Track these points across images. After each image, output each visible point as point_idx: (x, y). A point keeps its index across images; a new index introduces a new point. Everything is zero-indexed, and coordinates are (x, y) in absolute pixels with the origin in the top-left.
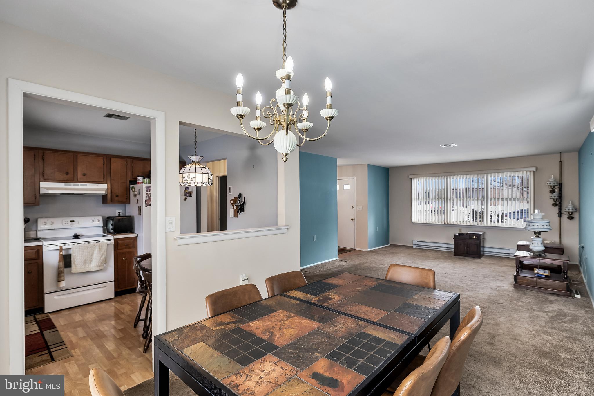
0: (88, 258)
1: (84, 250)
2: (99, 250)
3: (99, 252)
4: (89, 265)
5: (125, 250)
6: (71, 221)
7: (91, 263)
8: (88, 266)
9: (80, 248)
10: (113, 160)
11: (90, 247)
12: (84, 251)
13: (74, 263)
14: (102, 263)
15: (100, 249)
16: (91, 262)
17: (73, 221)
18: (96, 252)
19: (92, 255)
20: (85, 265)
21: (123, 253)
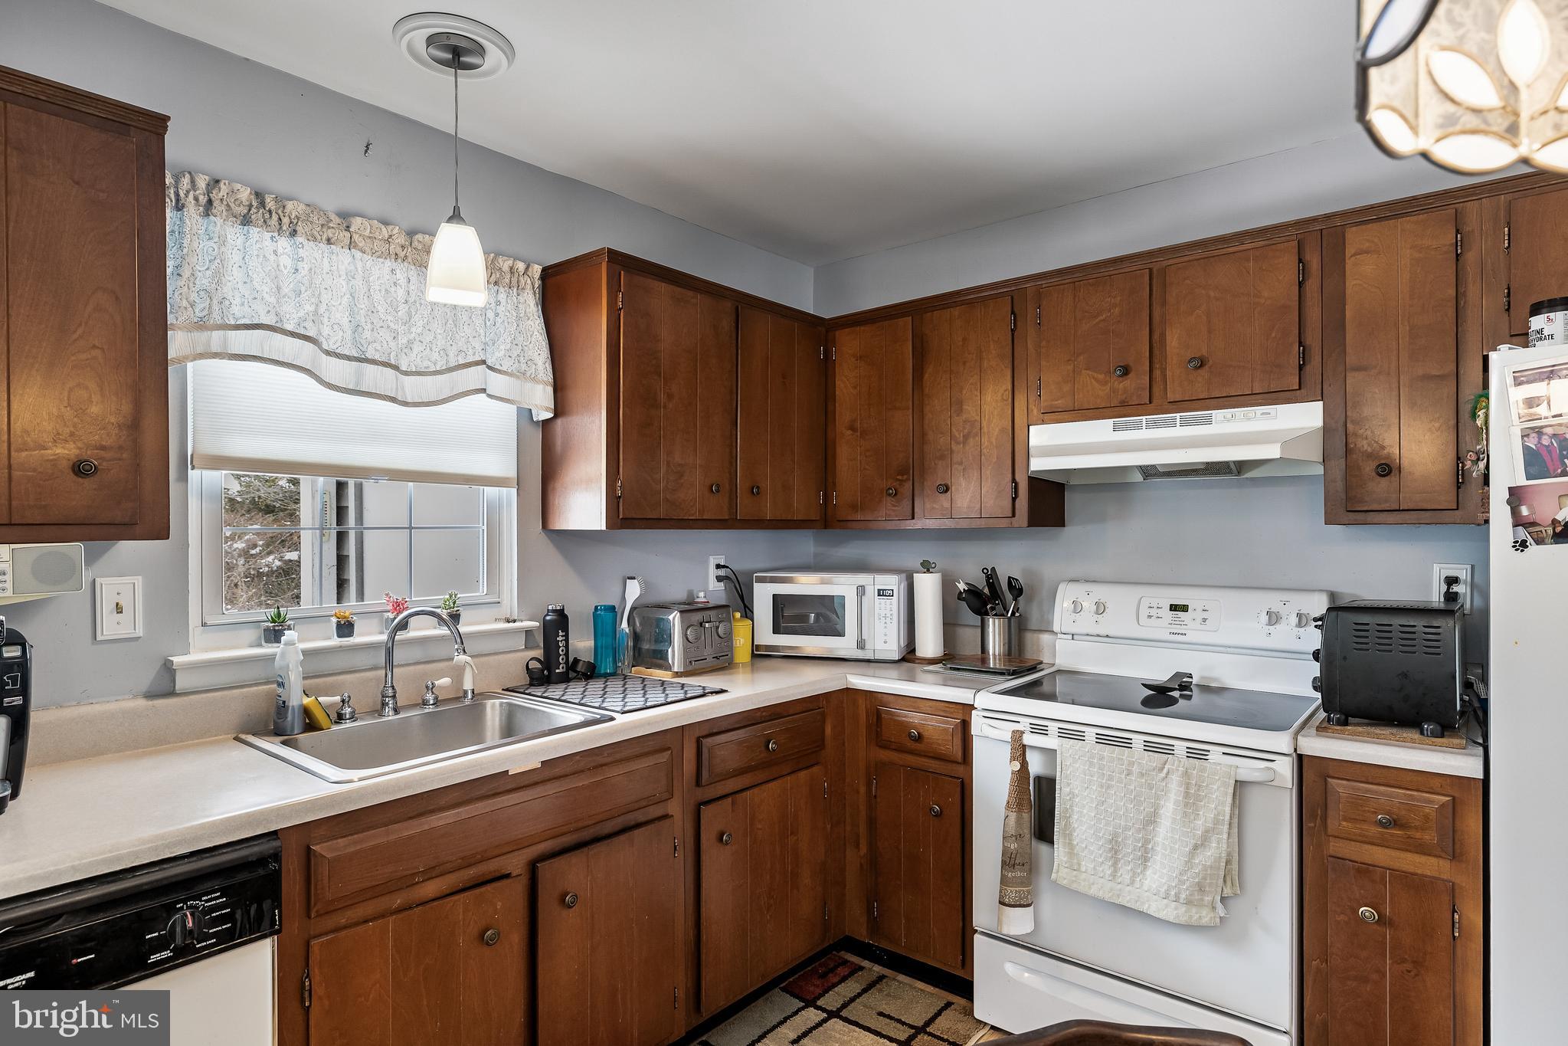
0: (1126, 828)
1: (1111, 778)
2: (1186, 805)
3: (1185, 814)
4: (1134, 874)
5: (1379, 855)
6: (1174, 608)
7: (1145, 868)
8: (1127, 878)
9: (1091, 764)
10: (1356, 238)
11: (1142, 775)
12: (1109, 787)
13: (1068, 836)
14: (1201, 888)
15: (1191, 800)
16: (1146, 860)
17: (1184, 608)
18: (1169, 809)
19: (1152, 820)
20: (1115, 864)
21: (1365, 870)
